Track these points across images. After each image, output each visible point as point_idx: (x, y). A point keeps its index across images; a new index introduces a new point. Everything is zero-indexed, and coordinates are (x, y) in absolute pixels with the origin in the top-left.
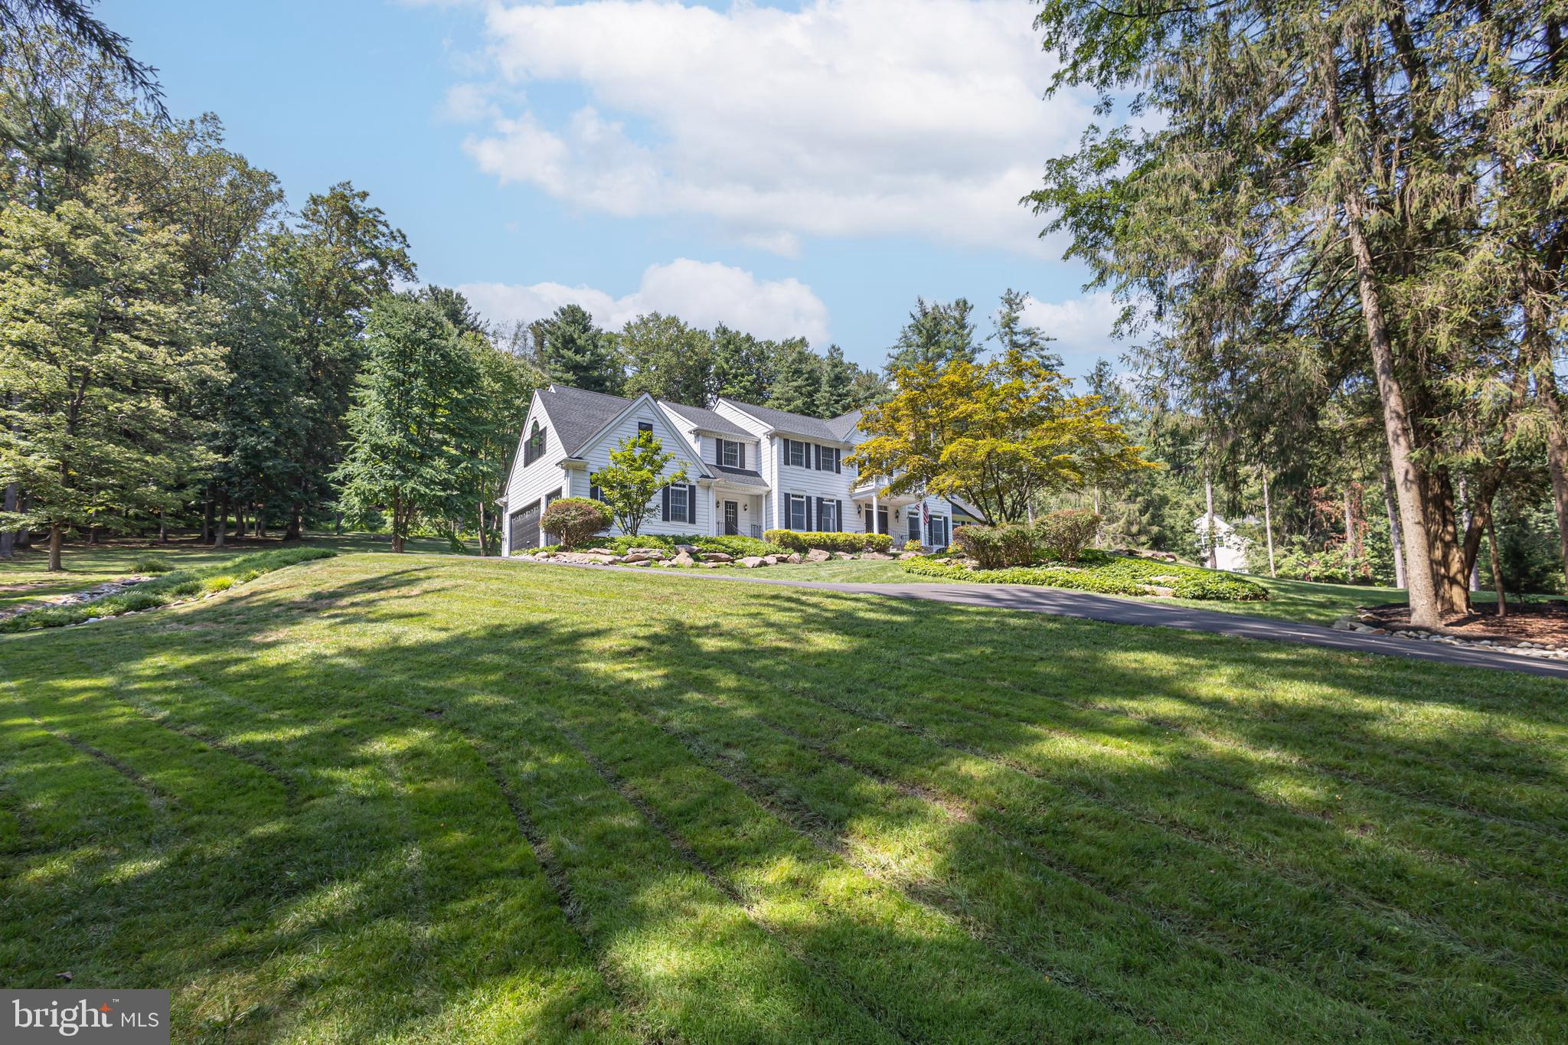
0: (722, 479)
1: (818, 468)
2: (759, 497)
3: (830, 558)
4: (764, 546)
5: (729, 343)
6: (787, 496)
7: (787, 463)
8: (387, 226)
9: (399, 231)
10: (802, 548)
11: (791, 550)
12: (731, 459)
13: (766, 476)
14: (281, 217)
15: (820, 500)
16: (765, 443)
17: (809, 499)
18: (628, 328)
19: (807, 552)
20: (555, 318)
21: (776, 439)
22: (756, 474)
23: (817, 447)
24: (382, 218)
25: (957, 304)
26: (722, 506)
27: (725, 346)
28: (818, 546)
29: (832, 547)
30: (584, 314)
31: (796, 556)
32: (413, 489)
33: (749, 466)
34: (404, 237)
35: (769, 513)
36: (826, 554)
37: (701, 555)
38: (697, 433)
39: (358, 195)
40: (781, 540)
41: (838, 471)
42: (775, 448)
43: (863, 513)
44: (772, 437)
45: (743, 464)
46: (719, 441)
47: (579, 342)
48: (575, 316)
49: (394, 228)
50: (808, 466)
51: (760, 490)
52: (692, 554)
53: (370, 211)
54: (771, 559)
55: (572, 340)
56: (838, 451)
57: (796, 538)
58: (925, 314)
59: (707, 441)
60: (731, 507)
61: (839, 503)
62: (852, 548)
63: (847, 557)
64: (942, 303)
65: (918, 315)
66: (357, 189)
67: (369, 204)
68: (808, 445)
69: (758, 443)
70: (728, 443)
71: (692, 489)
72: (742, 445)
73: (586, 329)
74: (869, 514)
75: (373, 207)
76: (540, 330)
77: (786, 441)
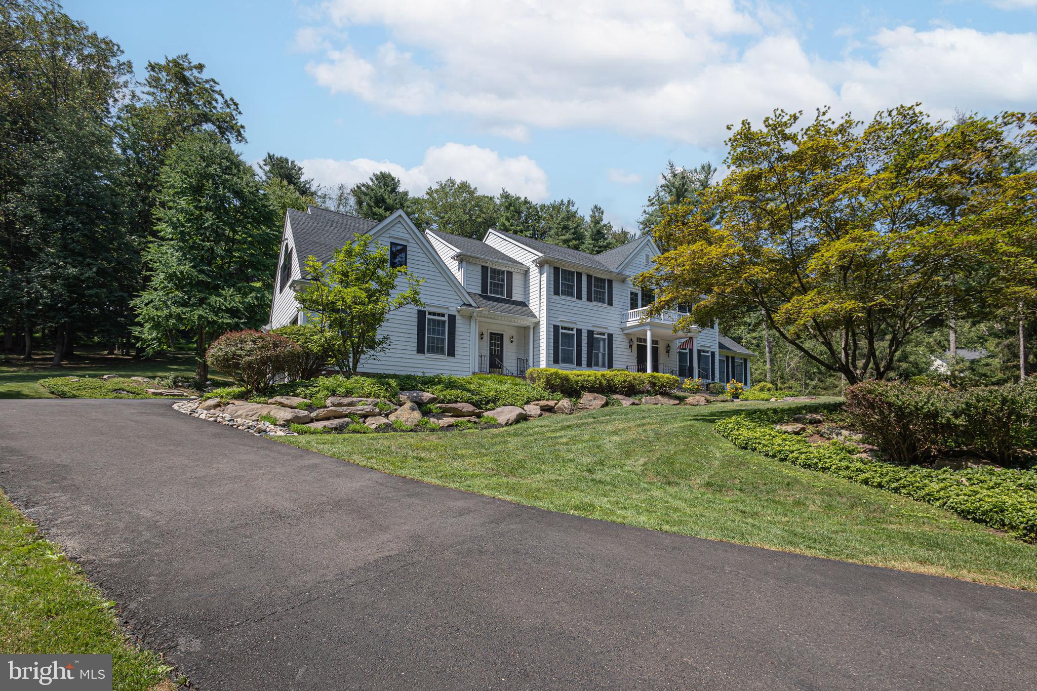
0: (486, 308)
1: (589, 299)
2: (526, 329)
3: (606, 404)
4: (525, 389)
5: (510, 205)
6: (556, 328)
7: (556, 293)
8: (222, 96)
9: (232, 100)
10: (572, 390)
11: (558, 395)
12: (498, 288)
13: (533, 306)
14: (131, 86)
15: (590, 333)
16: (534, 271)
17: (579, 332)
18: (430, 193)
19: (578, 396)
20: (371, 183)
21: (546, 267)
22: (524, 304)
23: (589, 277)
24: (217, 88)
25: (703, 167)
26: (487, 338)
27: (507, 208)
28: (592, 390)
29: (606, 389)
30: (393, 179)
31: (565, 403)
32: (200, 317)
33: (517, 296)
34: (236, 104)
35: (537, 347)
36: (600, 400)
37: (433, 407)
38: (461, 259)
39: (195, 67)
40: (548, 382)
41: (610, 303)
42: (545, 276)
43: (635, 347)
44: (541, 264)
45: (510, 294)
46: (484, 269)
47: (388, 201)
48: (386, 181)
49: (227, 98)
50: (579, 297)
51: (528, 322)
52: (420, 405)
53: (207, 81)
54: (533, 409)
55: (383, 200)
56: (610, 282)
57: (566, 379)
58: (675, 175)
59: (471, 267)
60: (496, 339)
61: (610, 336)
62: (631, 390)
63: (626, 402)
64: (689, 167)
65: (669, 176)
66: (195, 62)
67: (205, 75)
68: (579, 275)
69: (526, 272)
70: (494, 271)
71: (452, 318)
72: (510, 274)
73: (393, 190)
74: (642, 350)
75: (208, 78)
76: (359, 192)
77: (556, 270)
